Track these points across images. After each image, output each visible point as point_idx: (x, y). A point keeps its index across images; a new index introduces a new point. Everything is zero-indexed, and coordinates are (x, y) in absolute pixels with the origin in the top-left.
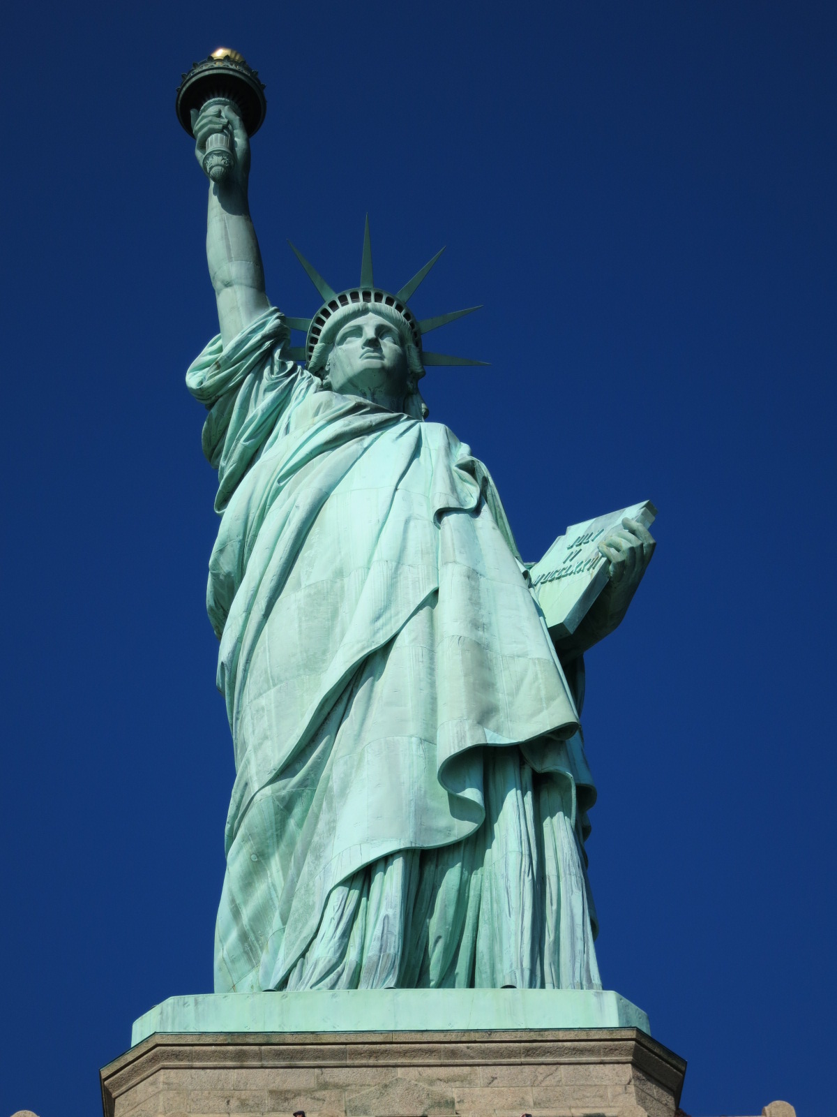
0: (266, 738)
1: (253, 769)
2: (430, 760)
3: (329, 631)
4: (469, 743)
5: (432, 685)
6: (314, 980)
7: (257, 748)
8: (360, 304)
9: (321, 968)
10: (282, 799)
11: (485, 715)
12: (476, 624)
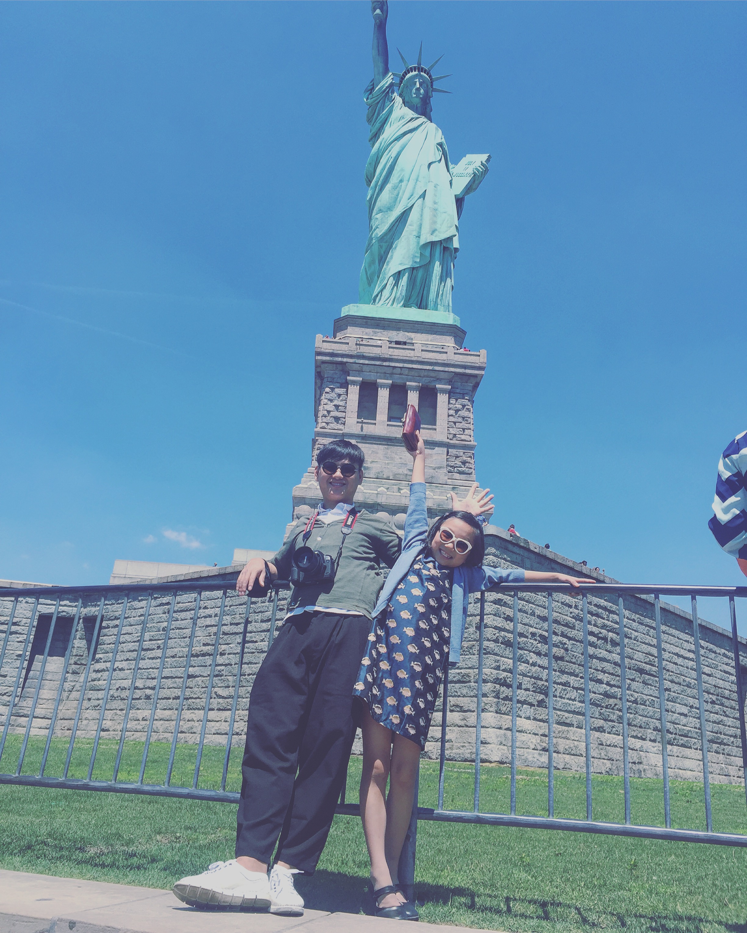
0: (377, 228)
1: (373, 236)
2: (418, 243)
3: (396, 199)
4: (428, 241)
5: (421, 220)
6: (385, 300)
7: (375, 230)
8: (417, 72)
9: (386, 297)
10: (380, 245)
11: (433, 232)
12: (435, 203)
